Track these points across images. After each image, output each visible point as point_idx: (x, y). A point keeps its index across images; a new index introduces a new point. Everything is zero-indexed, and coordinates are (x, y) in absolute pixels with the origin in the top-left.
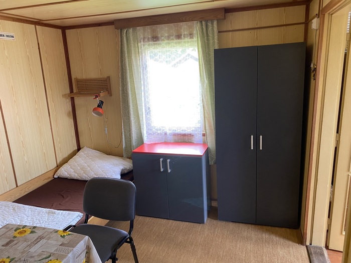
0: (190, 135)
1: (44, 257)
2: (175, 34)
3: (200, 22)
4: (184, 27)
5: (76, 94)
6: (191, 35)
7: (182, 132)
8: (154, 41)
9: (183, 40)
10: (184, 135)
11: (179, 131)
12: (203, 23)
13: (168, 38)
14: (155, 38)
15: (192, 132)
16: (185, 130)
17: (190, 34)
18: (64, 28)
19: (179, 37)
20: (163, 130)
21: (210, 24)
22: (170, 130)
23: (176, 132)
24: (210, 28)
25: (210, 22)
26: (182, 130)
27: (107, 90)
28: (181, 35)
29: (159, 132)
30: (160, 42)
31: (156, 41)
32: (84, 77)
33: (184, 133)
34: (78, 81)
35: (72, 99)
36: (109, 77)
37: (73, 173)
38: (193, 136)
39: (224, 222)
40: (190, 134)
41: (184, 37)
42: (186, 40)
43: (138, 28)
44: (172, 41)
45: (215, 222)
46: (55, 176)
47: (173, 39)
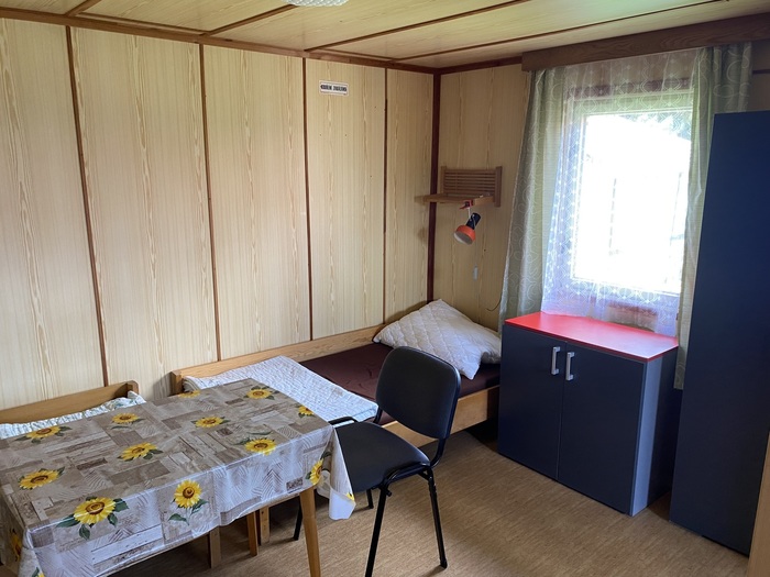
0: (650, 313)
1: (261, 431)
2: (646, 79)
3: (708, 49)
4: (671, 62)
5: (441, 196)
6: (684, 82)
7: (630, 302)
8: (599, 95)
9: (663, 93)
10: (636, 310)
11: (624, 298)
12: (716, 51)
13: (631, 88)
14: (602, 89)
15: (653, 306)
16: (639, 300)
17: (683, 79)
18: (437, 72)
19: (655, 85)
20: (589, 290)
21: (733, 54)
22: (602, 293)
23: (618, 300)
24: (732, 64)
25: (735, 49)
26: (633, 298)
27: (492, 193)
28: (662, 81)
29: (578, 293)
30: (611, 97)
31: (603, 95)
32: (458, 166)
33: (636, 305)
34: (447, 172)
35: (433, 207)
36: (500, 169)
37: (402, 341)
38: (655, 314)
39: (683, 531)
40: (649, 311)
41: (667, 86)
42: (671, 91)
43: (569, 67)
44: (638, 95)
45: (659, 521)
46: (376, 340)
47: (640, 91)
